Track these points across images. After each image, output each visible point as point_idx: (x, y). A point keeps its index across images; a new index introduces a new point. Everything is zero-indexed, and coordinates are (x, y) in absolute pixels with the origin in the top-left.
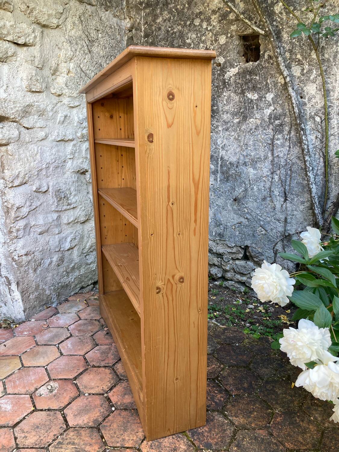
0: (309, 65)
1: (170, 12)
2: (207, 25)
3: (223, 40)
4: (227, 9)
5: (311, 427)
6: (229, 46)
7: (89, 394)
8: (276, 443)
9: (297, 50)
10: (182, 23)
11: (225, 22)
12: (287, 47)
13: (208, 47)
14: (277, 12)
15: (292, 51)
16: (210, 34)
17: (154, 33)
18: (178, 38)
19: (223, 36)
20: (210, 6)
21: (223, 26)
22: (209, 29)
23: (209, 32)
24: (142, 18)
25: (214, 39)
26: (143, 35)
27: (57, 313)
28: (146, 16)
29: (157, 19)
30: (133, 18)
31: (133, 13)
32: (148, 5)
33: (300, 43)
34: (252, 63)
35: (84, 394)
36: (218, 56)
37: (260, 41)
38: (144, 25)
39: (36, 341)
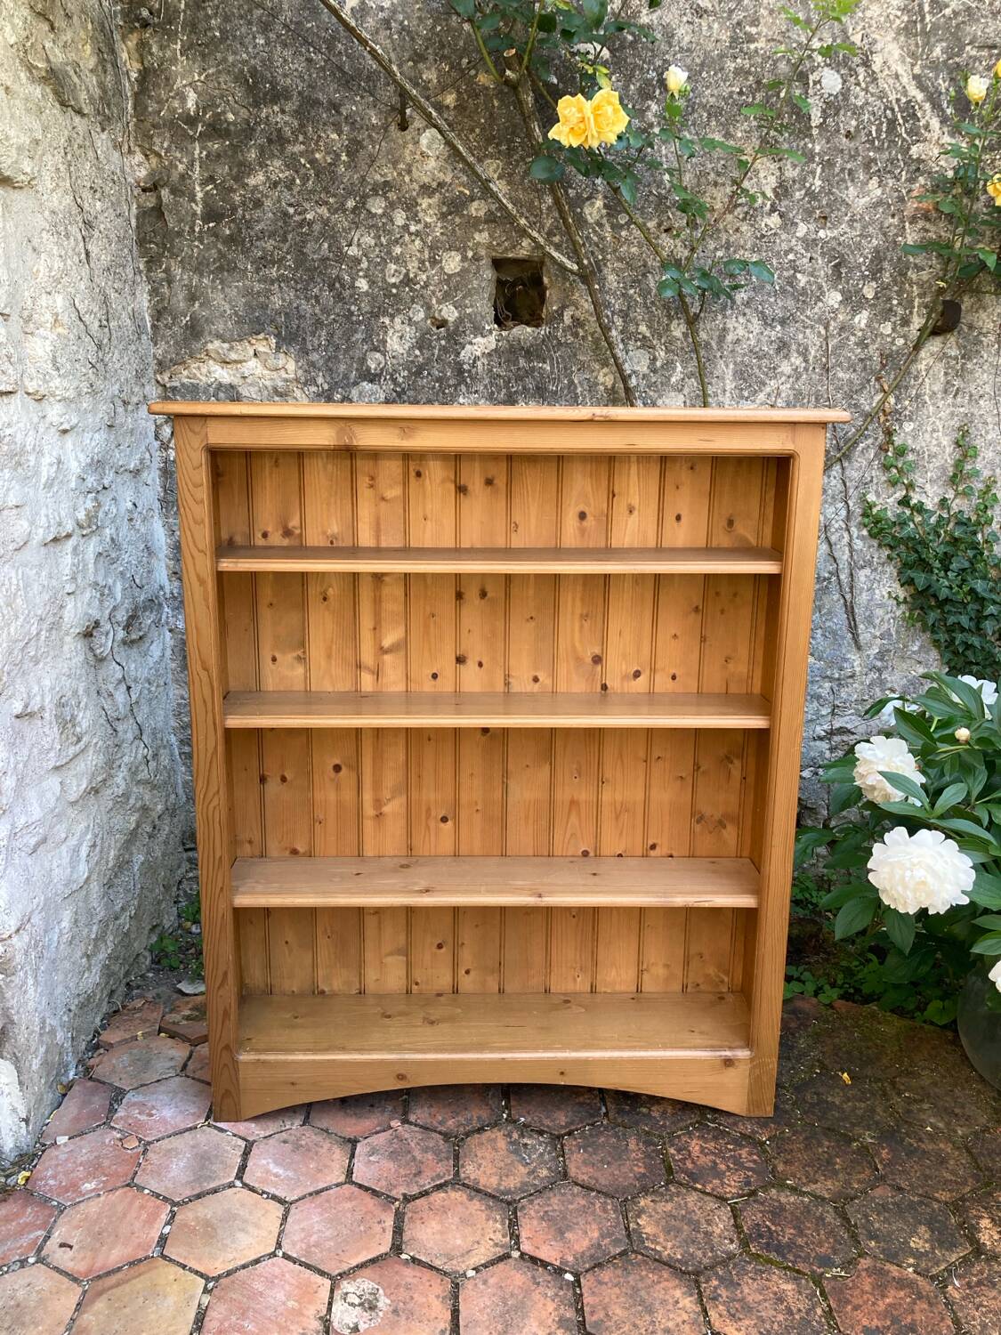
0: (668, 351)
1: (292, 163)
2: (407, 218)
3: (452, 263)
4: (461, 189)
5: (942, 1146)
6: (470, 282)
7: (476, 1269)
8: (921, 1203)
9: (639, 313)
10: (331, 200)
11: (458, 220)
12: (618, 305)
13: (412, 275)
14: (591, 220)
15: (627, 315)
16: (418, 242)
17: (240, 211)
18: (319, 239)
19: (453, 253)
20: (415, 174)
21: (454, 230)
22: (413, 229)
23: (413, 238)
24: (197, 164)
25: (427, 256)
26: (199, 212)
27: (118, 1095)
28: (211, 161)
29: (249, 175)
30: (160, 156)
31: (161, 143)
32: (216, 129)
33: (645, 298)
34: (529, 330)
35: (464, 1275)
36: (439, 302)
37: (546, 280)
38: (203, 184)
39: (158, 1196)
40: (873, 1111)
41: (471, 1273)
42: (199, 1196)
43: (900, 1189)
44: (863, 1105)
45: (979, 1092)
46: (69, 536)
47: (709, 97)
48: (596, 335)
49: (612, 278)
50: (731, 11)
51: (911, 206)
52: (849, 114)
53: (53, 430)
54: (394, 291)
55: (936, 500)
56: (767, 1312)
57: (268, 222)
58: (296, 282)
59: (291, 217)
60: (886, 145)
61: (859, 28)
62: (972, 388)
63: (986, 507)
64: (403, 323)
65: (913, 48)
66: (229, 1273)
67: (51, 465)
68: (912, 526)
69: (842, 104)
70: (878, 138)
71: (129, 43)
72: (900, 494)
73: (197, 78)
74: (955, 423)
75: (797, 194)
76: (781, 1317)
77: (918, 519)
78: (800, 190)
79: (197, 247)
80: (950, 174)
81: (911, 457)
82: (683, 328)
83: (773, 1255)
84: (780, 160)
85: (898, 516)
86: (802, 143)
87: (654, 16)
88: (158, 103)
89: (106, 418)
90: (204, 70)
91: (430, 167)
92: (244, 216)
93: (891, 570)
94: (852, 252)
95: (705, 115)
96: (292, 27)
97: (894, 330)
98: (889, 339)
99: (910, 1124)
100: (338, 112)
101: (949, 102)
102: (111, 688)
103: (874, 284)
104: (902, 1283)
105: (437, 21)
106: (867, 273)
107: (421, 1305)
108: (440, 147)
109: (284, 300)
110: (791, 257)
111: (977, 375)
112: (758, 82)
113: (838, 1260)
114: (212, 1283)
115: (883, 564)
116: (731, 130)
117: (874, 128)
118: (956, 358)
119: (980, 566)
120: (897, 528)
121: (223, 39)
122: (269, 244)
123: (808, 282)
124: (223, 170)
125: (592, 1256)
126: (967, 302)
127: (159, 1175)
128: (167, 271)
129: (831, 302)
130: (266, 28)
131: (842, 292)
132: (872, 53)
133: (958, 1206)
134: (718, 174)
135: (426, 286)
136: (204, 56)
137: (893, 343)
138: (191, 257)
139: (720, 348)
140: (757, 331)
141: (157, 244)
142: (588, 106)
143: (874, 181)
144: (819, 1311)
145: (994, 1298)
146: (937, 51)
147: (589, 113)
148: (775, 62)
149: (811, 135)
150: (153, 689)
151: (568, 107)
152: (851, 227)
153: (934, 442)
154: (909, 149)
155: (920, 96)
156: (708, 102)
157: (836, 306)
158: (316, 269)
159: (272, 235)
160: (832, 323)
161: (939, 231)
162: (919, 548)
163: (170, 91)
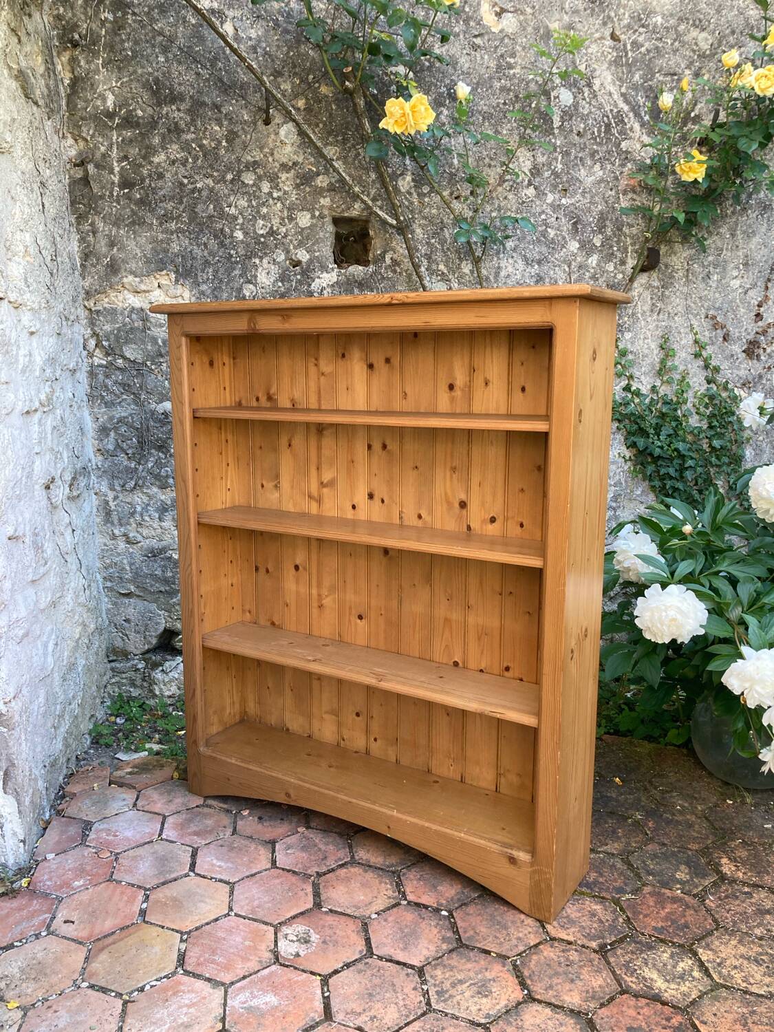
0: (459, 283)
1: (186, 147)
2: (271, 188)
3: (304, 220)
4: (310, 167)
5: (688, 817)
6: (318, 233)
7: (377, 913)
8: (679, 852)
9: (439, 256)
10: (215, 174)
11: (308, 189)
12: (423, 250)
13: (275, 228)
14: (403, 190)
15: (430, 258)
16: (279, 204)
17: (147, 181)
18: (206, 202)
19: (305, 213)
20: (276, 156)
21: (305, 196)
22: (275, 195)
23: (276, 201)
24: (115, 147)
25: (286, 215)
26: (116, 181)
27: (88, 826)
28: (125, 144)
29: (154, 155)
30: (86, 140)
31: (88, 131)
32: (129, 122)
33: (443, 246)
34: (361, 268)
35: (370, 917)
36: (295, 248)
37: (371, 233)
38: (119, 161)
39: (133, 885)
40: (639, 800)
41: (374, 916)
42: (163, 884)
43: (664, 845)
44: (632, 797)
45: (709, 783)
46: (36, 410)
47: (483, 106)
48: (409, 272)
49: (419, 231)
50: (496, 47)
51: (623, 183)
52: (579, 119)
53: (25, 331)
54: (262, 240)
55: (649, 387)
56: (586, 922)
57: (168, 190)
58: (190, 233)
59: (185, 186)
60: (604, 141)
61: (584, 60)
62: (670, 308)
63: (683, 391)
64: (269, 263)
65: (620, 75)
66: (197, 929)
67: (25, 356)
68: (633, 405)
69: (574, 112)
70: (599, 136)
71: (63, 59)
72: (624, 383)
73: (114, 84)
74: (659, 333)
75: (546, 173)
76: (595, 925)
77: (637, 400)
78: (547, 171)
79: (115, 207)
80: (648, 161)
81: (630, 357)
82: (470, 266)
83: (584, 889)
84: (533, 150)
85: (623, 398)
86: (548, 139)
87: (444, 49)
88: (85, 102)
89: (56, 328)
90: (120, 79)
91: (287, 151)
92: (150, 185)
93: (620, 437)
94: (585, 214)
95: (481, 118)
96: (185, 50)
97: (615, 268)
98: (612, 275)
99: (665, 806)
100: (220, 111)
101: (646, 112)
102: (62, 529)
103: (600, 236)
104: (675, 900)
105: (290, 48)
106: (595, 228)
107: (343, 937)
108: (294, 137)
109: (181, 246)
110: (543, 217)
111: (672, 299)
112: (517, 97)
113: (628, 889)
114: (185, 936)
115: (614, 434)
116: (499, 128)
117: (596, 129)
118: (658, 288)
119: (681, 433)
120: (623, 407)
121: (134, 57)
122: (170, 206)
123: (556, 234)
124: (134, 151)
125: (459, 899)
126: (663, 249)
127: (131, 872)
128: (92, 224)
129: (572, 249)
130: (165, 50)
131: (579, 241)
132: (593, 78)
133: (705, 852)
134: (491, 159)
135: (285, 236)
136: (119, 69)
137: (615, 277)
138: (111, 214)
139: (496, 281)
140: (522, 269)
141: (84, 205)
142: (407, 105)
143: (598, 166)
144: (621, 920)
145: (738, 905)
146: (637, 77)
147: (408, 110)
148: (527, 83)
149: (554, 133)
150: (86, 536)
151: (393, 106)
152: (584, 197)
153: (646, 346)
154: (620, 144)
155: (626, 108)
156: (482, 109)
157: (576, 251)
158: (204, 223)
159: (172, 198)
160: (573, 263)
161: (642, 200)
162: (638, 421)
163: (94, 93)
